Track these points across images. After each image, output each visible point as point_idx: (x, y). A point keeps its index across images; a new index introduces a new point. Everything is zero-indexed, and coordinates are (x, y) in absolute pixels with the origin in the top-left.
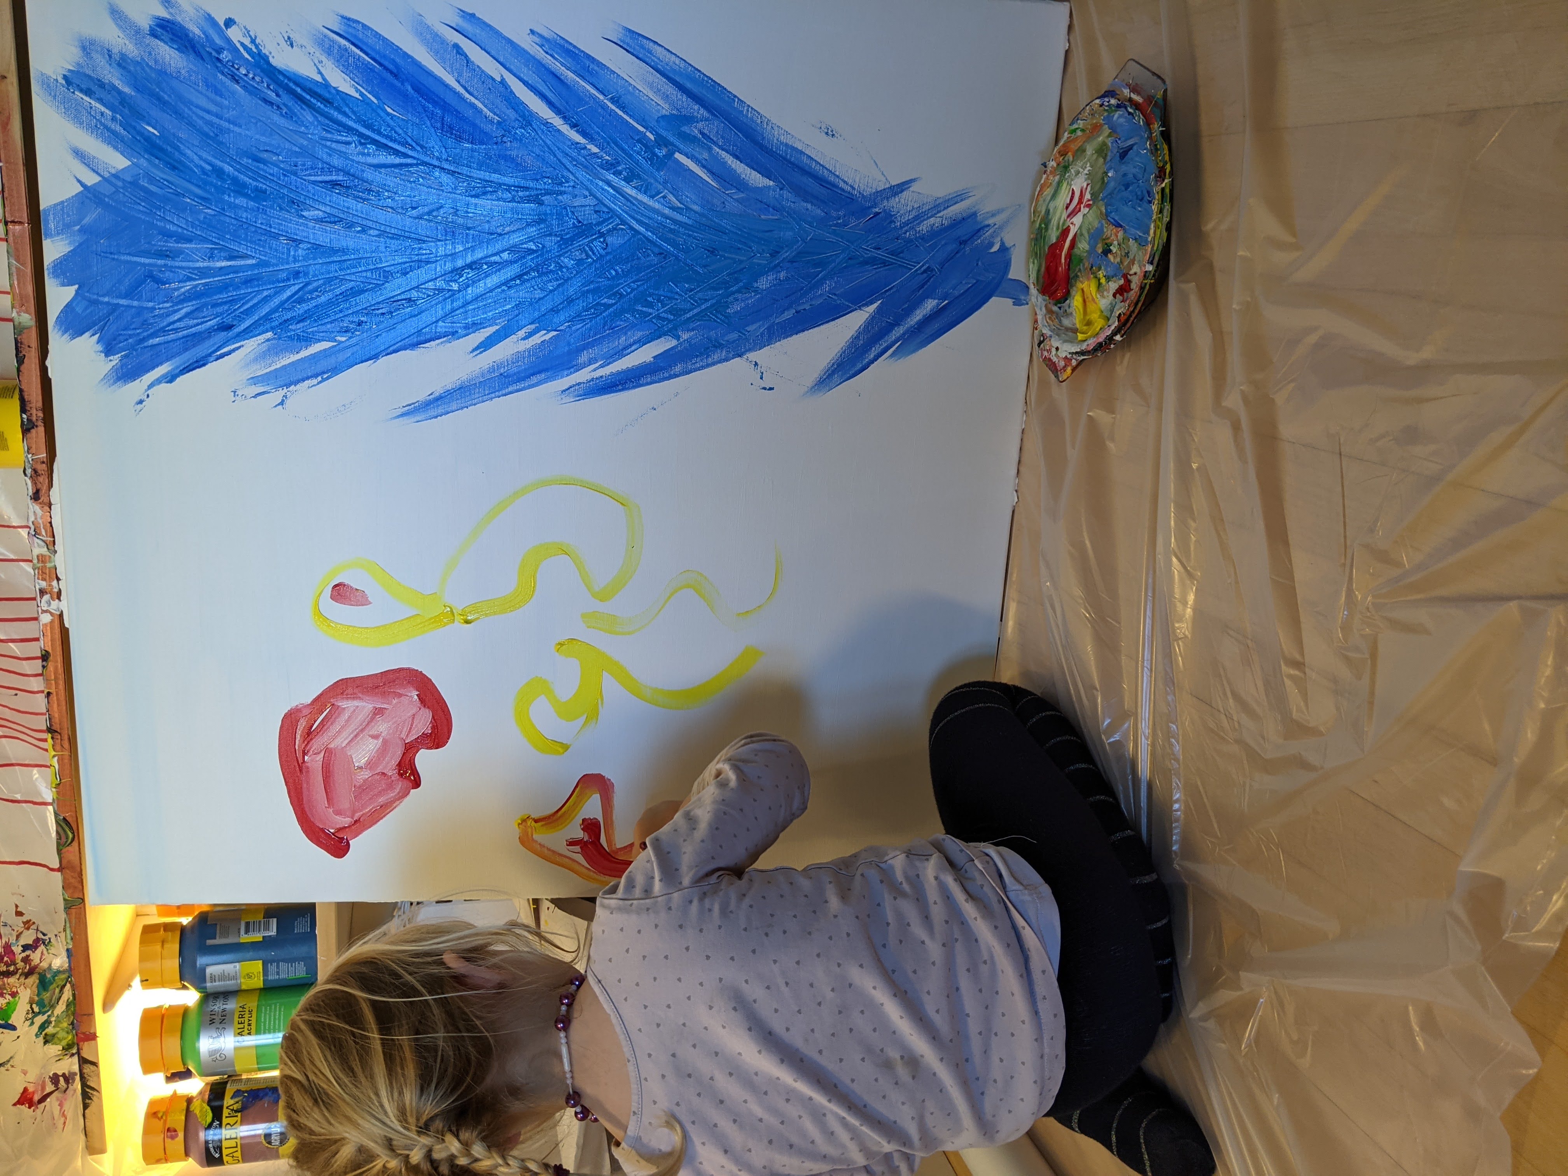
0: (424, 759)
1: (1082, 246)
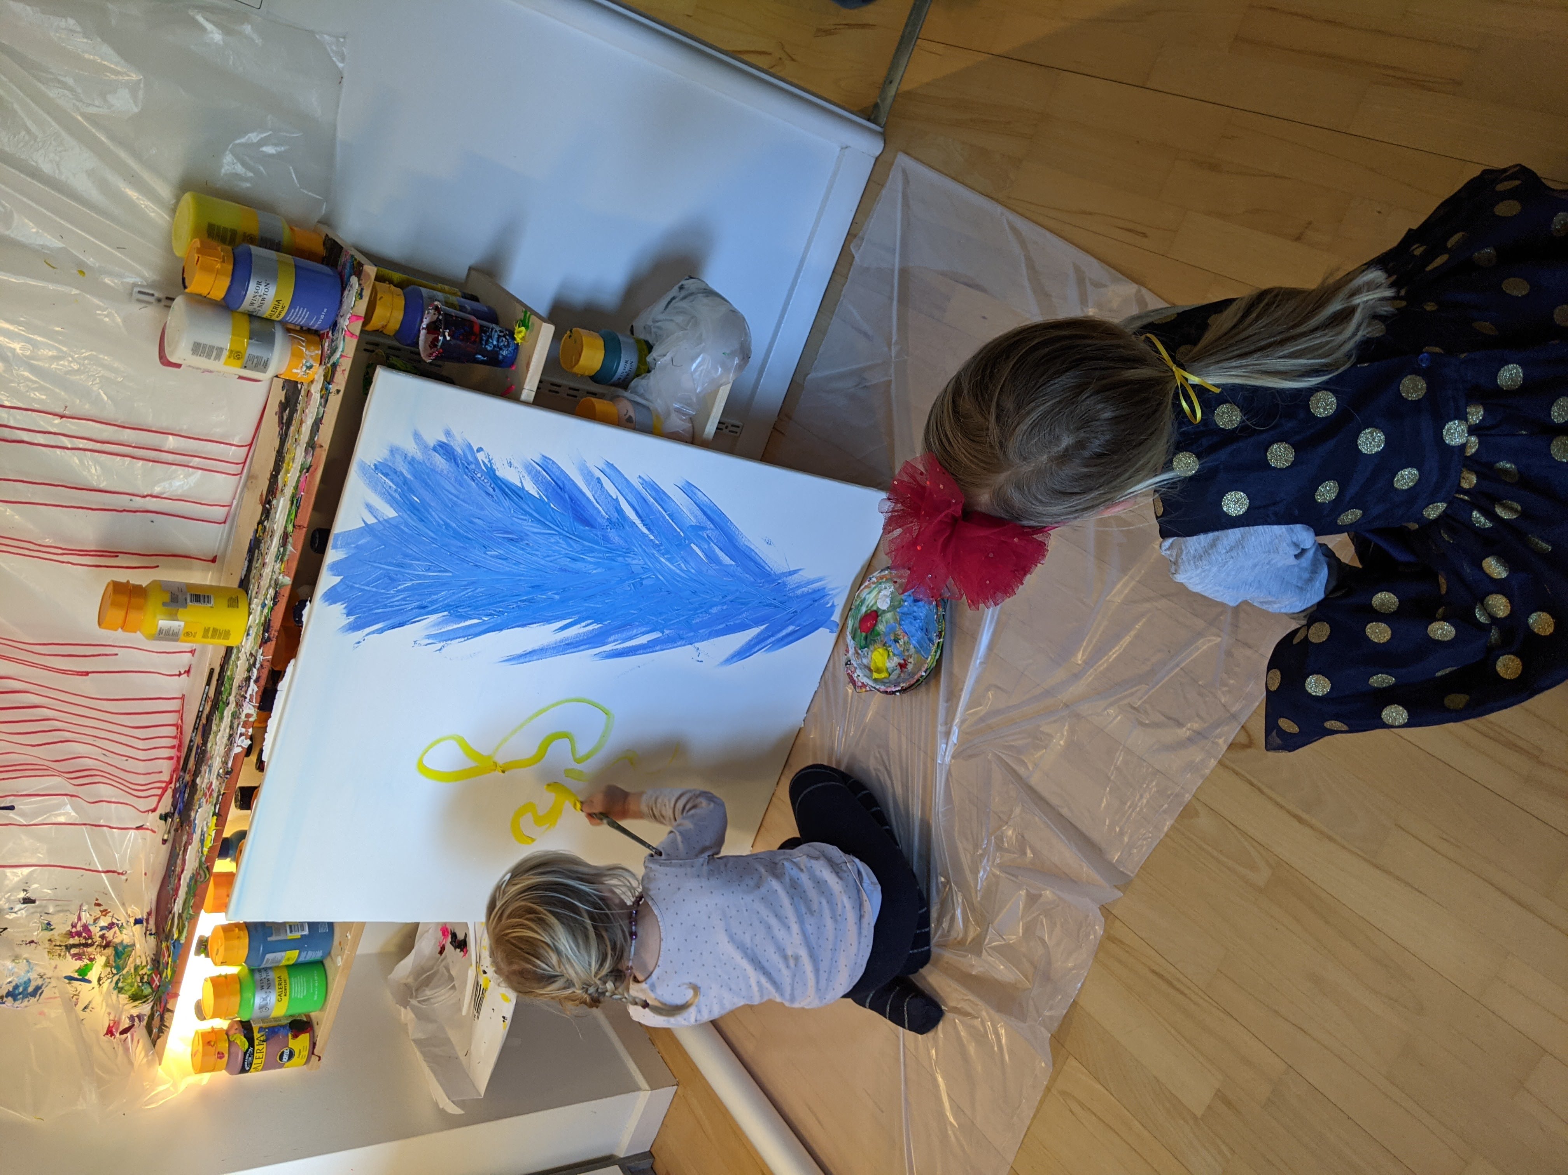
1: (881, 627)
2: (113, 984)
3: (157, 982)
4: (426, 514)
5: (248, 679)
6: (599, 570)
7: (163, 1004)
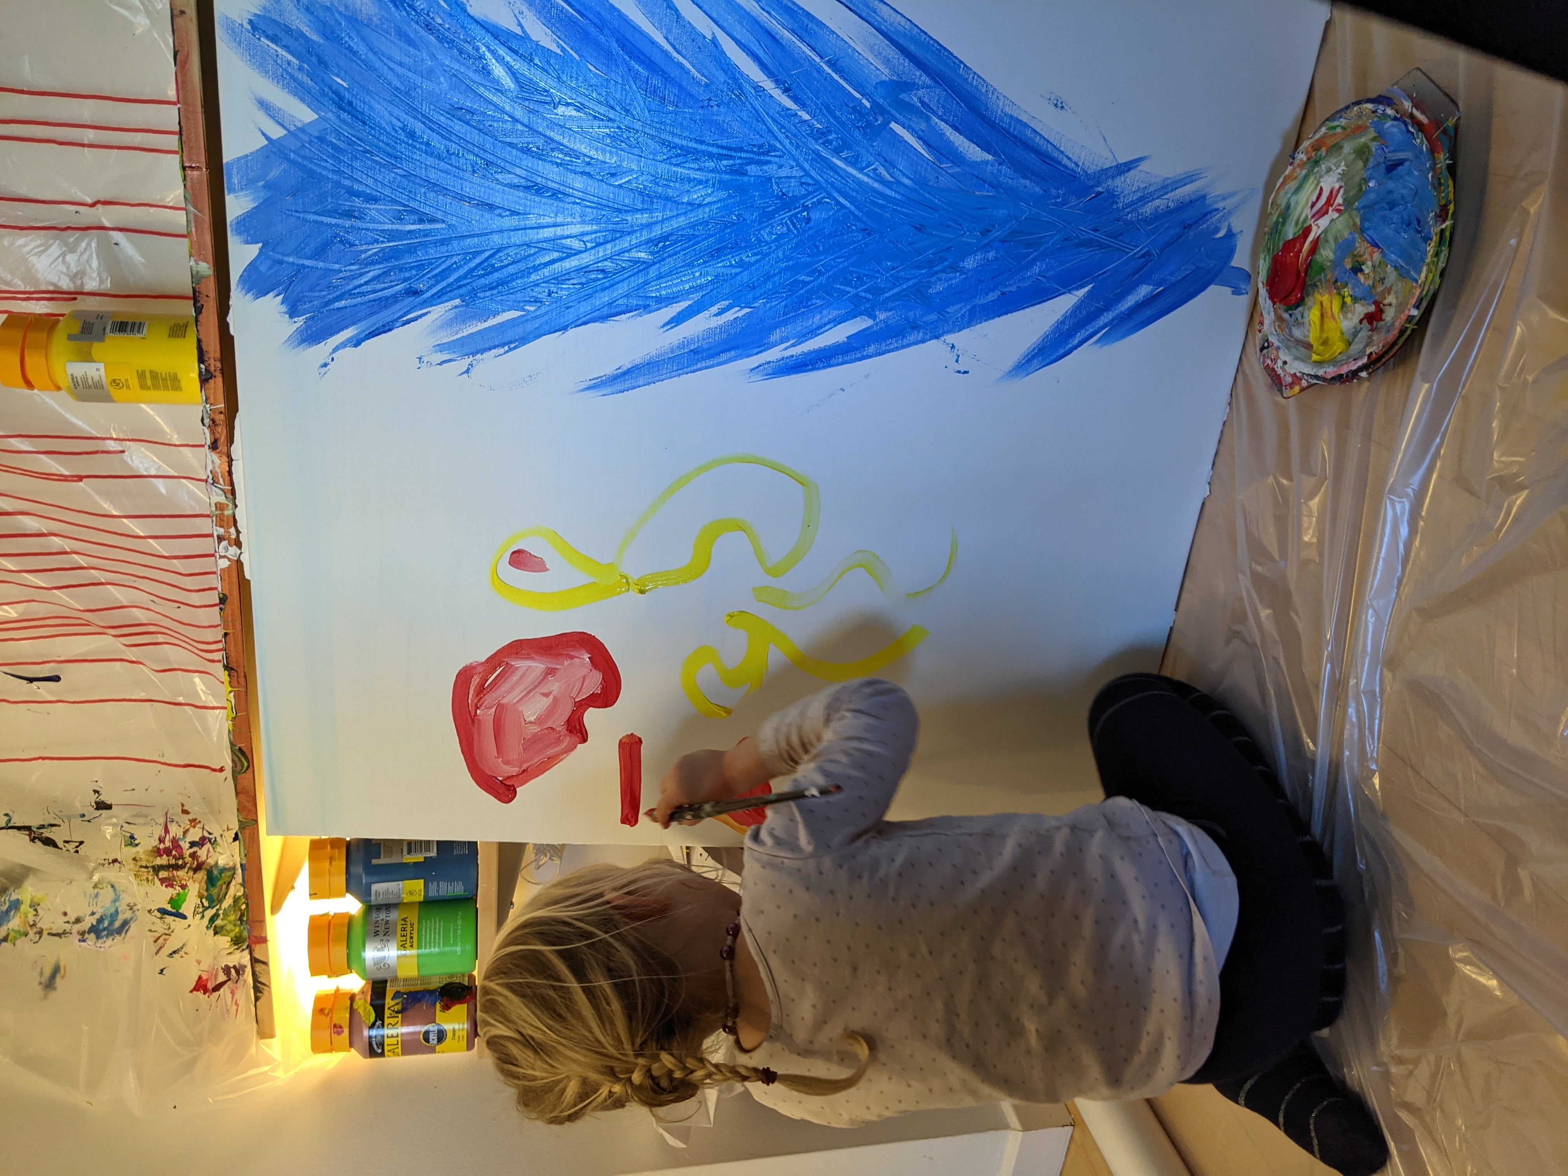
0: (592, 717)
1: (1326, 253)
2: (206, 921)
4: (364, 107)
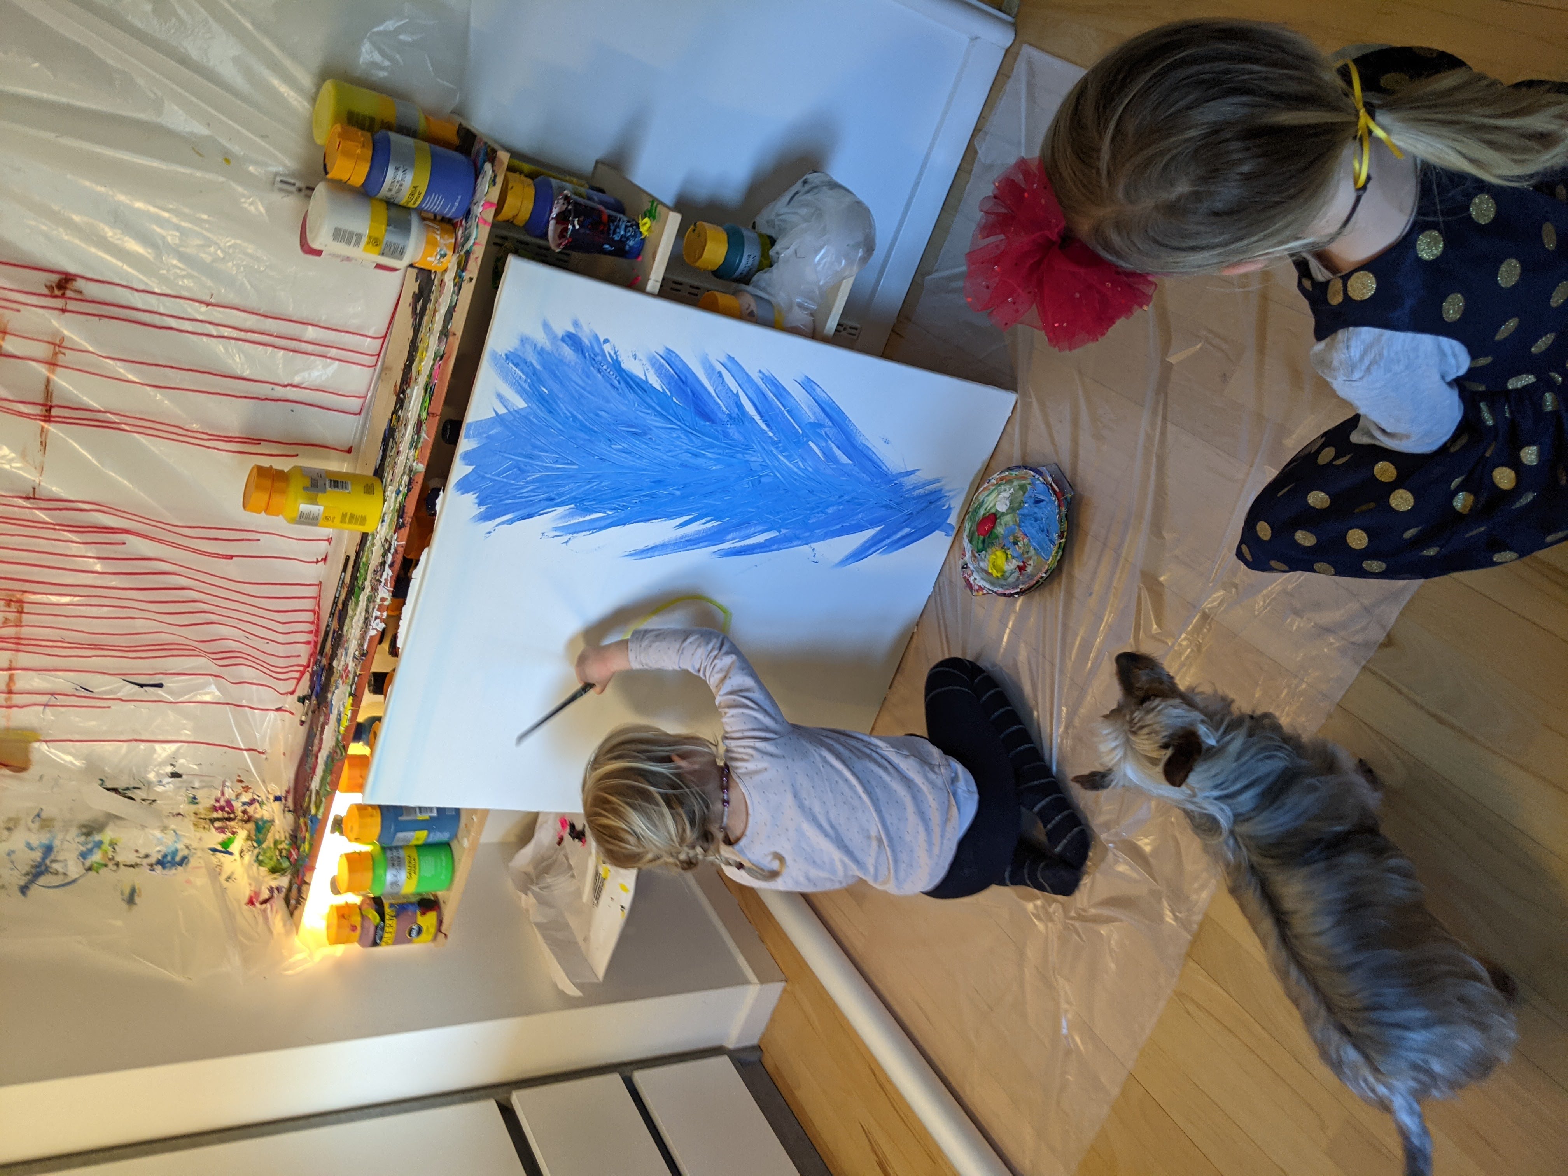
1: (1000, 530)
2: (254, 858)
3: (295, 856)
4: (554, 406)
5: (383, 564)
6: (719, 467)
7: (300, 877)
